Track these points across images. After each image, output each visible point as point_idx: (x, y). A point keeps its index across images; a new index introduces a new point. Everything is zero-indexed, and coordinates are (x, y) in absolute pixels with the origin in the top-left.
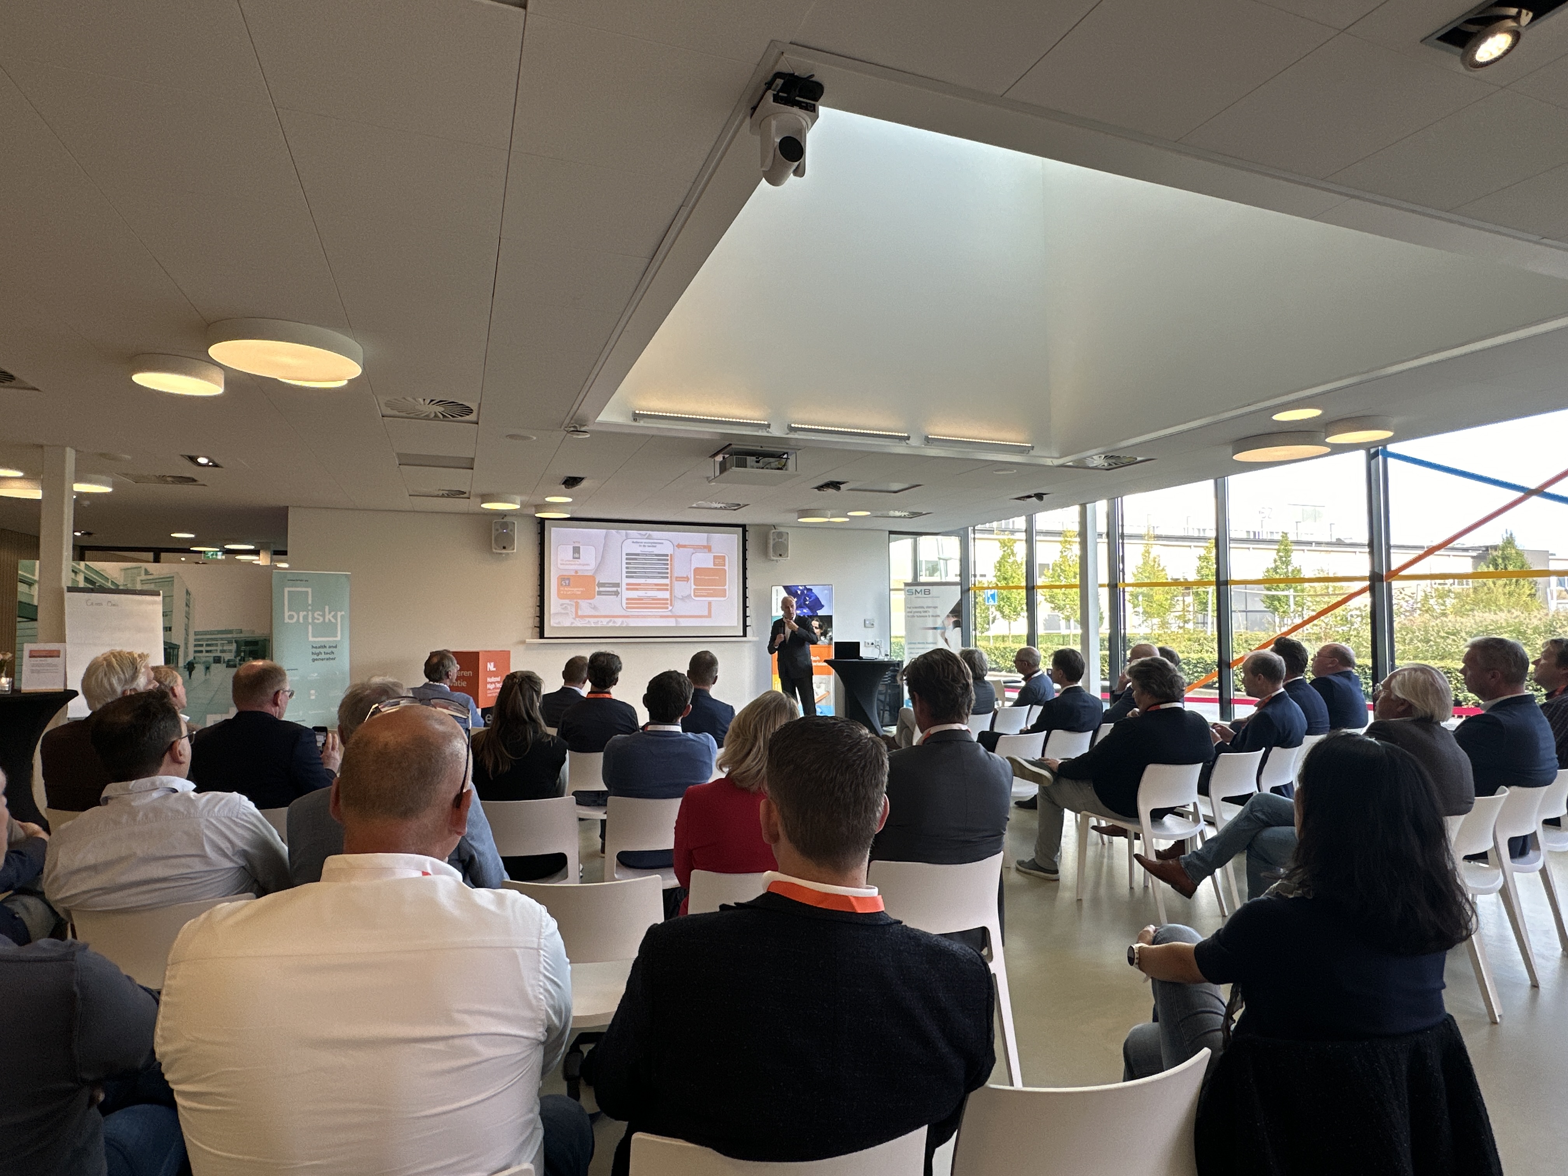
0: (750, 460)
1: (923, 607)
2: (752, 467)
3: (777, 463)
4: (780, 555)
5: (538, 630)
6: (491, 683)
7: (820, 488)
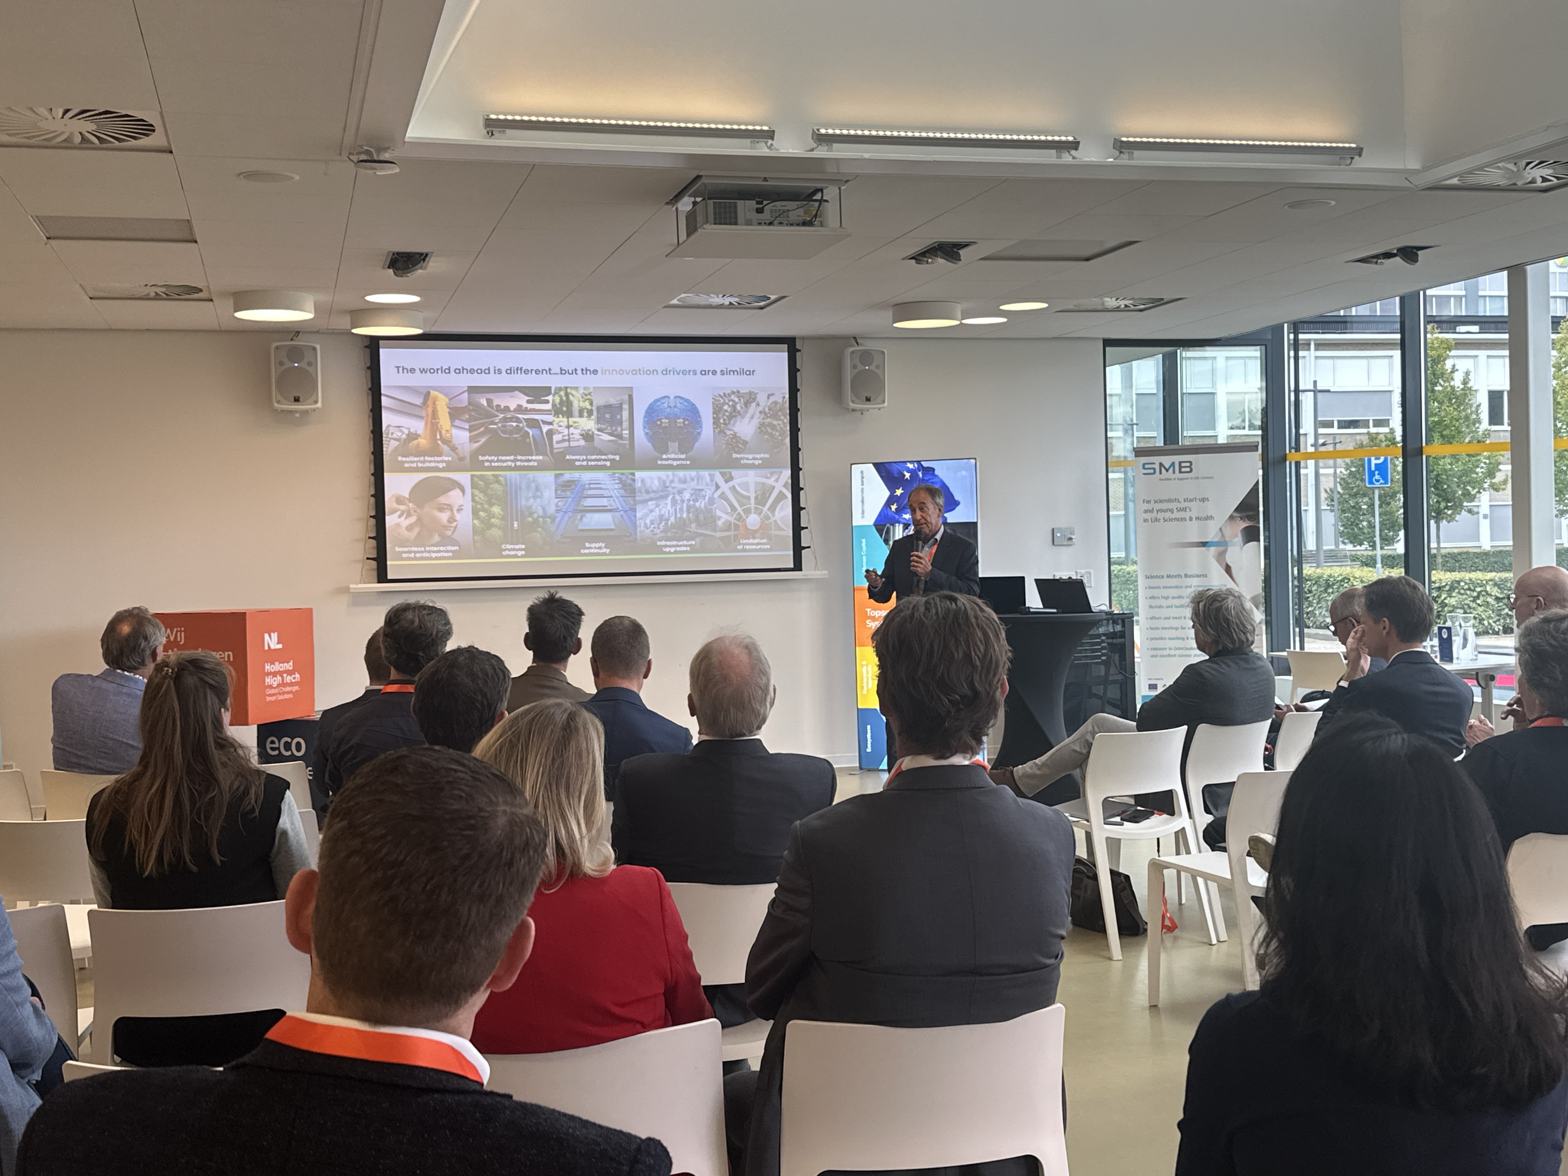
0: (746, 207)
1: (1177, 500)
2: (749, 223)
3: (801, 211)
4: (868, 400)
5: (374, 564)
6: (274, 674)
7: (919, 257)
